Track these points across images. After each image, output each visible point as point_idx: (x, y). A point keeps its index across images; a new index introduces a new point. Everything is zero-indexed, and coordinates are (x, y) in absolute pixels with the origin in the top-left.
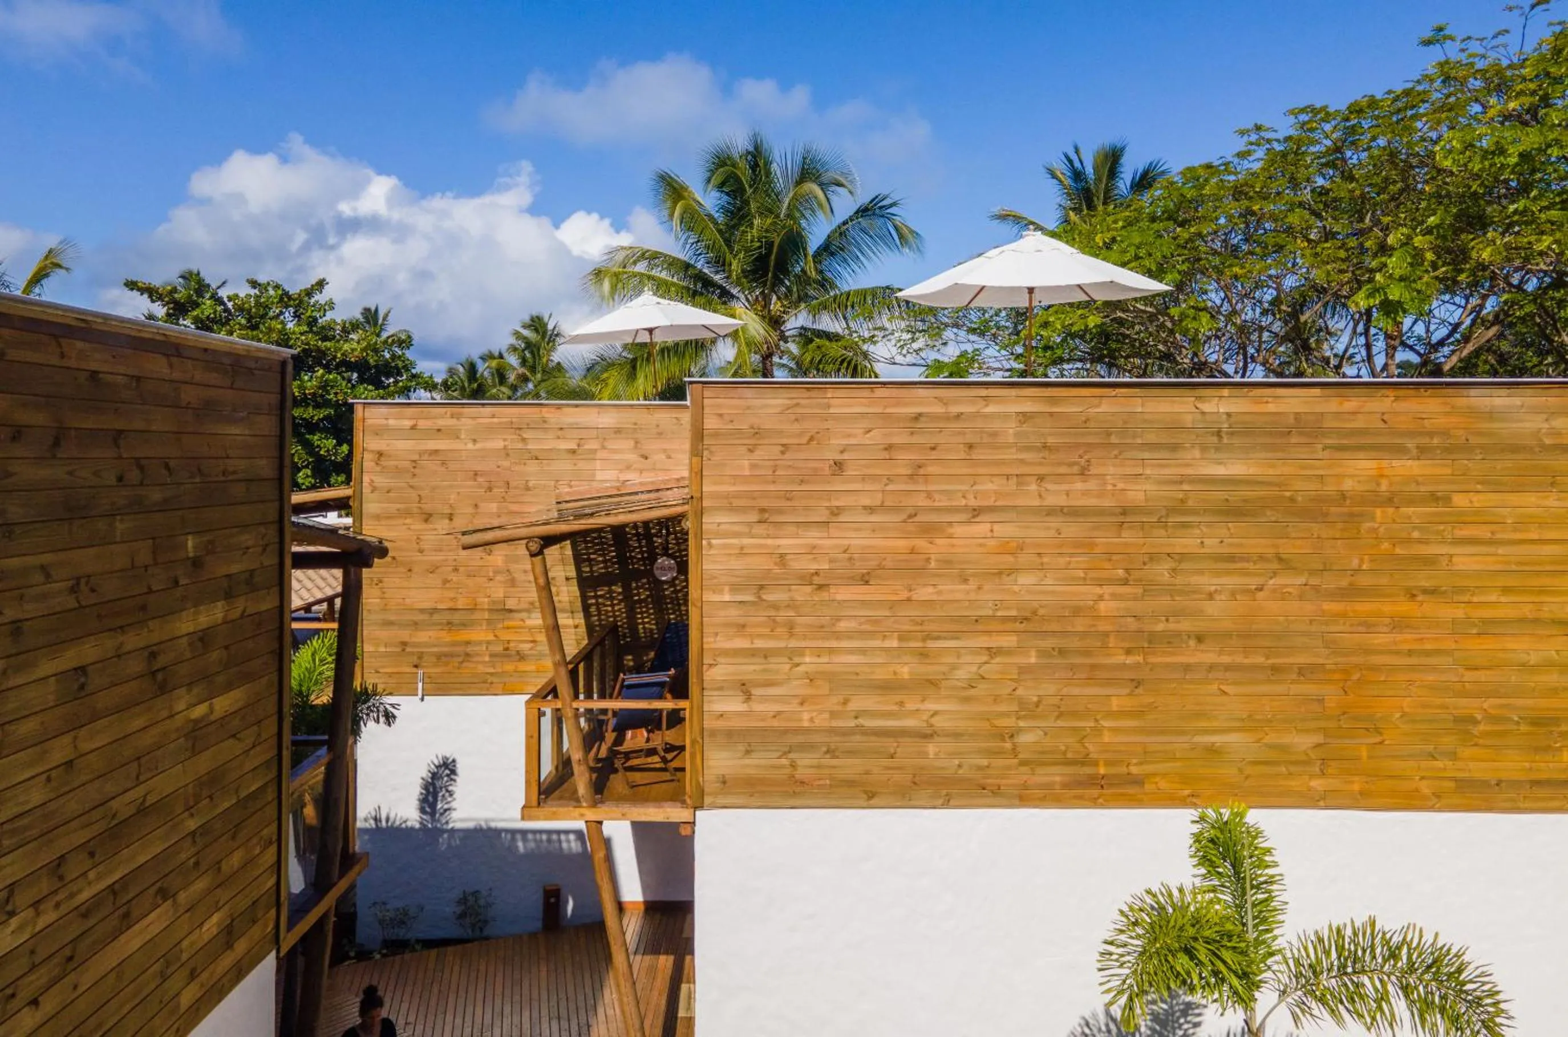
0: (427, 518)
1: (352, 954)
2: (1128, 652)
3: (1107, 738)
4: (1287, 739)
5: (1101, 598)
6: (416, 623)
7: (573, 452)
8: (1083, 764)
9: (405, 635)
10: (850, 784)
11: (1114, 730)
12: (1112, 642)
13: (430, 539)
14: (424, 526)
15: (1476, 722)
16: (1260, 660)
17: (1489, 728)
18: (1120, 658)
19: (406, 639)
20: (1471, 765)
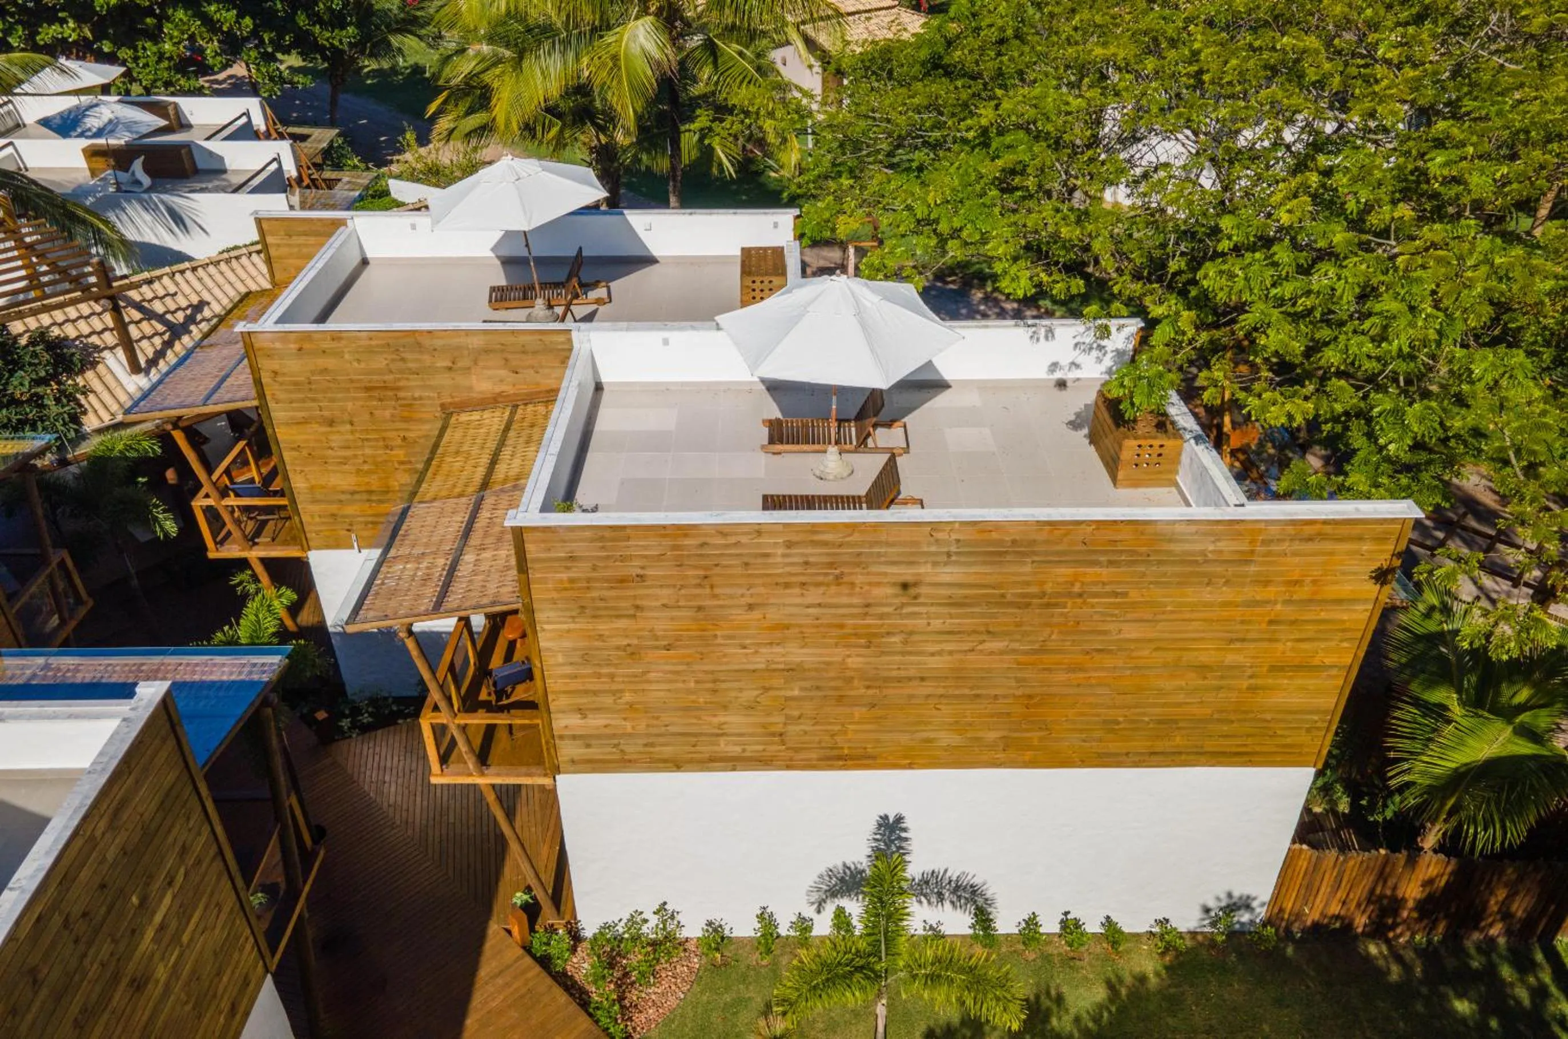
0: (331, 423)
1: (347, 712)
2: (868, 687)
3: (850, 736)
4: (980, 734)
5: (849, 656)
6: (341, 501)
7: (450, 369)
8: (832, 748)
9: (333, 508)
10: (665, 761)
11: (856, 731)
12: (856, 682)
13: (336, 440)
14: (329, 429)
15: (1118, 723)
16: (967, 691)
17: (1128, 726)
18: (863, 691)
19: (335, 512)
20: (1110, 745)
